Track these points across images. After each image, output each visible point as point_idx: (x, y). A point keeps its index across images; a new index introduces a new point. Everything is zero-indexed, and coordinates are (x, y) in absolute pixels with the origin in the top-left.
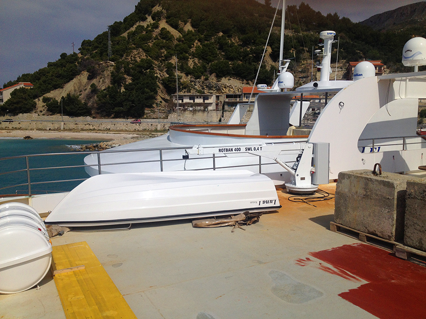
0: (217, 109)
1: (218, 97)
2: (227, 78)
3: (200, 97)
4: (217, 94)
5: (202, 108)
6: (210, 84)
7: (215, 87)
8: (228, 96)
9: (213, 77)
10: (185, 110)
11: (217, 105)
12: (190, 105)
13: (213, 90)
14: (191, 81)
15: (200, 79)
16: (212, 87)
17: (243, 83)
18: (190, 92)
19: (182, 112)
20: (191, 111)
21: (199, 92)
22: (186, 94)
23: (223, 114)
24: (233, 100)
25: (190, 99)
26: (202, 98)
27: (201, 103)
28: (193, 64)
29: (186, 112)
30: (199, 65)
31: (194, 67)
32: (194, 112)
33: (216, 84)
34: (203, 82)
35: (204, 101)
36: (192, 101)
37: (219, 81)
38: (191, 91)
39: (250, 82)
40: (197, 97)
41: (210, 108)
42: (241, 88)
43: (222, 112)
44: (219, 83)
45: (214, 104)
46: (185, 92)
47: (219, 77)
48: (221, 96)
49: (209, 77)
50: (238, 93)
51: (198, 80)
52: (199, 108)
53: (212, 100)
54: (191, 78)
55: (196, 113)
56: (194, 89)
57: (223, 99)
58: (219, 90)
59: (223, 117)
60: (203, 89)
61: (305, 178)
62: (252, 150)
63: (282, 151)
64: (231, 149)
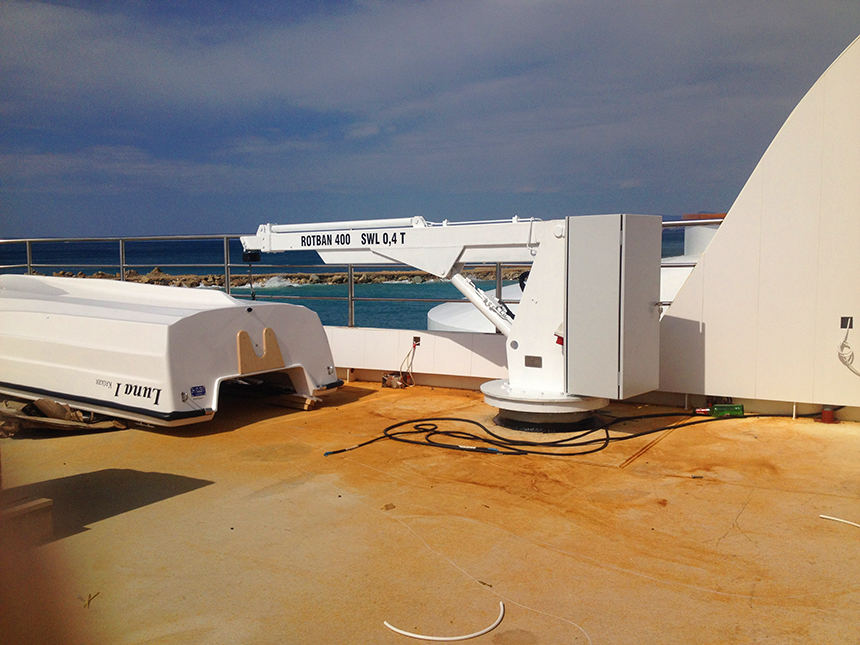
61: (540, 359)
62: (378, 243)
63: (467, 250)
64: (329, 238)
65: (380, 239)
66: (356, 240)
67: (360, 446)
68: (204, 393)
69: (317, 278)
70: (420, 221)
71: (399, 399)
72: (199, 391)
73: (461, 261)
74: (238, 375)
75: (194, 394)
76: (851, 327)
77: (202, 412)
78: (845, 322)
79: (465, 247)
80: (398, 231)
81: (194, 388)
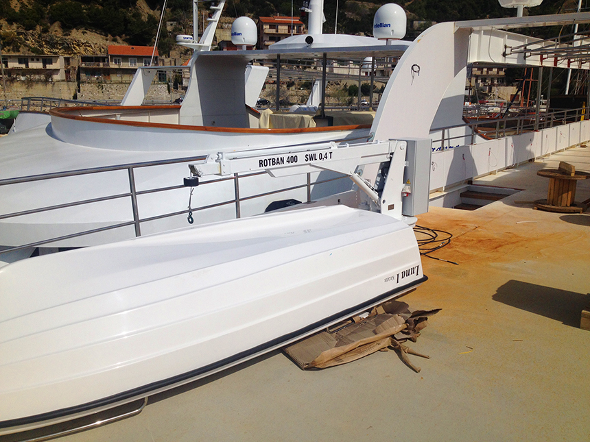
0: (68, 80)
1: (67, 60)
2: (80, 31)
3: (38, 60)
4: (66, 56)
5: (43, 77)
6: (52, 39)
7: (60, 44)
8: (84, 59)
9: (57, 28)
10: (12, 80)
11: (67, 72)
12: (20, 73)
13: (58, 48)
14: (19, 34)
15: (35, 30)
16: (57, 43)
17: (107, 40)
18: (19, 51)
19: (8, 83)
20: (23, 82)
21: (34, 50)
22: (12, 54)
23: (79, 87)
24: (93, 65)
25: (20, 63)
26: (41, 60)
27: (41, 69)
28: (19, 5)
29: (15, 84)
30: (30, 7)
31: (21, 11)
32: (29, 83)
33: (62, 39)
34: (40, 36)
35: (44, 66)
36: (23, 66)
37: (67, 35)
38: (21, 49)
39: (118, 38)
40: (33, 60)
41: (56, 77)
42: (105, 47)
43: (76, 83)
44: (67, 38)
45: (62, 72)
46: (9, 50)
47: (67, 28)
48: (72, 58)
49: (49, 28)
50: (99, 54)
51: (31, 31)
52: (37, 77)
53: (59, 64)
54: (18, 28)
55: (32, 85)
56: (26, 46)
57: (76, 63)
58: (68, 48)
59: (79, 92)
60: (41, 46)
61: (394, 205)
62: (316, 159)
64: (282, 159)
66: (301, 160)
79: (361, 157)
80: (329, 151)
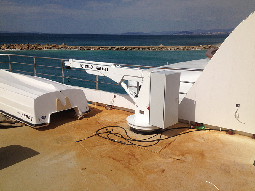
61: (143, 112)
62: (101, 70)
63: (125, 76)
64: (88, 66)
65: (102, 69)
66: (95, 68)
67: (87, 138)
68: (45, 118)
69: (111, 48)
70: (113, 65)
71: (108, 115)
72: (44, 118)
73: (123, 79)
74: (57, 112)
75: (42, 119)
76: (239, 107)
77: (45, 124)
78: (237, 106)
79: (124, 75)
80: (107, 67)
81: (42, 117)
